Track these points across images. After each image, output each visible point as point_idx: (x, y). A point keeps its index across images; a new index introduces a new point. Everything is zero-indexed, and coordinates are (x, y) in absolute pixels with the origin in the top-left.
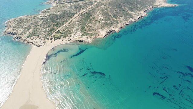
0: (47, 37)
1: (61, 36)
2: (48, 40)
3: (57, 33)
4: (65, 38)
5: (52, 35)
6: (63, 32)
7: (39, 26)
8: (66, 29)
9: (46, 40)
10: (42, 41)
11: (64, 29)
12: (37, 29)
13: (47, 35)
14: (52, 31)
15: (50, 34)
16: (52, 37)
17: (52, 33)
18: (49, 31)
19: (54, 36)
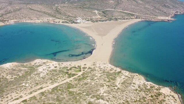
0: (90, 70)
1: (71, 69)
2: (89, 67)
3: (74, 75)
4: (66, 66)
5: (83, 73)
6: (64, 74)
7: (104, 84)
8: (56, 77)
9: (92, 67)
10: (98, 65)
11: (59, 78)
12: (109, 82)
13: (90, 73)
14: (81, 77)
15: (86, 74)
16: (84, 70)
17: (82, 75)
18: (87, 77)
19: (80, 71)
